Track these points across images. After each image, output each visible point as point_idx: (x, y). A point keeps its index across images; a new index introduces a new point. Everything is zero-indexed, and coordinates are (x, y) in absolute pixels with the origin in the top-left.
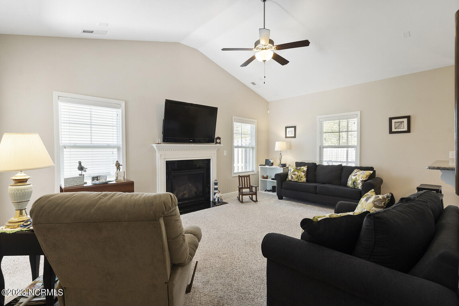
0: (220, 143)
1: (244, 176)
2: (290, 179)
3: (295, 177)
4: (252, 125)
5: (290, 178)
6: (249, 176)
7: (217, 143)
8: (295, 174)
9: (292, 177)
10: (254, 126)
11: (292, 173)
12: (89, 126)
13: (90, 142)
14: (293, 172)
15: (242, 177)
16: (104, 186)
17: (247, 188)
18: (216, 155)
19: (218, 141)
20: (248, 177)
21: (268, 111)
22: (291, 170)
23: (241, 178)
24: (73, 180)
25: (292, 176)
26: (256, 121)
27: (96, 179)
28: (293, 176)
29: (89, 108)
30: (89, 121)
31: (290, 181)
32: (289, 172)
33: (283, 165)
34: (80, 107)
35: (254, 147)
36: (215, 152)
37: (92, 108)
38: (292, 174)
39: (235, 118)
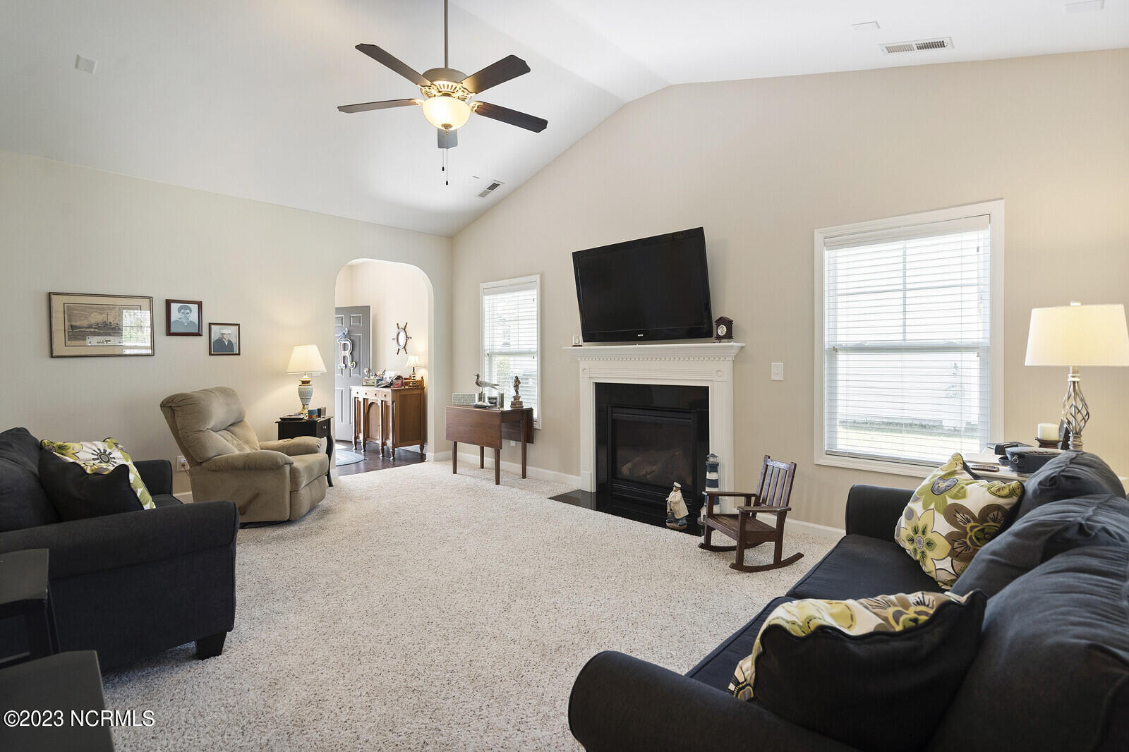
0: (729, 336)
3: (906, 533)
7: (719, 338)
19: (722, 330)
36: (727, 366)
39: (828, 235)
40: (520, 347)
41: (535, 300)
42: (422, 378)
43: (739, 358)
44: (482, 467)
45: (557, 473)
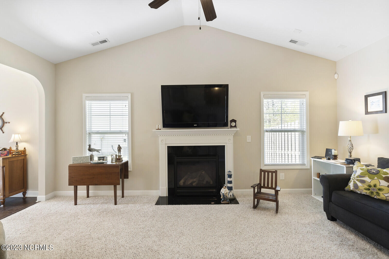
0: (235, 126)
1: (268, 172)
2: (351, 189)
3: (364, 187)
4: (302, 100)
5: (351, 185)
6: (276, 172)
7: (231, 127)
8: (363, 182)
9: (356, 186)
10: (305, 100)
11: (357, 177)
12: (109, 117)
13: (109, 129)
14: (359, 176)
15: (265, 171)
16: (96, 166)
17: (272, 188)
18: (232, 141)
19: (233, 124)
20: (274, 174)
21: (336, 76)
22: (356, 171)
23: (263, 173)
24: (80, 159)
25: (356, 184)
26: (307, 93)
27: (102, 159)
28: (359, 184)
29: (109, 102)
30: (109, 113)
31: (352, 192)
32: (353, 175)
33: (349, 161)
34: (97, 102)
35: (304, 130)
36: (232, 137)
37: (111, 102)
38: (357, 180)
39: (265, 94)
40: (111, 129)
41: (127, 106)
42: (25, 148)
43: (236, 135)
44: (88, 196)
45: (143, 191)
